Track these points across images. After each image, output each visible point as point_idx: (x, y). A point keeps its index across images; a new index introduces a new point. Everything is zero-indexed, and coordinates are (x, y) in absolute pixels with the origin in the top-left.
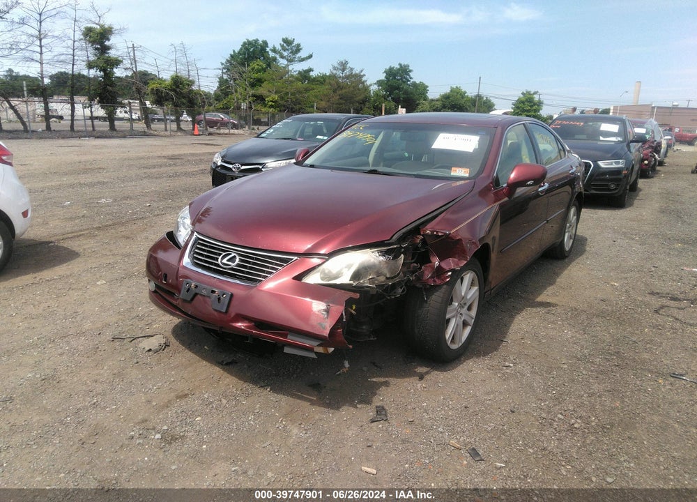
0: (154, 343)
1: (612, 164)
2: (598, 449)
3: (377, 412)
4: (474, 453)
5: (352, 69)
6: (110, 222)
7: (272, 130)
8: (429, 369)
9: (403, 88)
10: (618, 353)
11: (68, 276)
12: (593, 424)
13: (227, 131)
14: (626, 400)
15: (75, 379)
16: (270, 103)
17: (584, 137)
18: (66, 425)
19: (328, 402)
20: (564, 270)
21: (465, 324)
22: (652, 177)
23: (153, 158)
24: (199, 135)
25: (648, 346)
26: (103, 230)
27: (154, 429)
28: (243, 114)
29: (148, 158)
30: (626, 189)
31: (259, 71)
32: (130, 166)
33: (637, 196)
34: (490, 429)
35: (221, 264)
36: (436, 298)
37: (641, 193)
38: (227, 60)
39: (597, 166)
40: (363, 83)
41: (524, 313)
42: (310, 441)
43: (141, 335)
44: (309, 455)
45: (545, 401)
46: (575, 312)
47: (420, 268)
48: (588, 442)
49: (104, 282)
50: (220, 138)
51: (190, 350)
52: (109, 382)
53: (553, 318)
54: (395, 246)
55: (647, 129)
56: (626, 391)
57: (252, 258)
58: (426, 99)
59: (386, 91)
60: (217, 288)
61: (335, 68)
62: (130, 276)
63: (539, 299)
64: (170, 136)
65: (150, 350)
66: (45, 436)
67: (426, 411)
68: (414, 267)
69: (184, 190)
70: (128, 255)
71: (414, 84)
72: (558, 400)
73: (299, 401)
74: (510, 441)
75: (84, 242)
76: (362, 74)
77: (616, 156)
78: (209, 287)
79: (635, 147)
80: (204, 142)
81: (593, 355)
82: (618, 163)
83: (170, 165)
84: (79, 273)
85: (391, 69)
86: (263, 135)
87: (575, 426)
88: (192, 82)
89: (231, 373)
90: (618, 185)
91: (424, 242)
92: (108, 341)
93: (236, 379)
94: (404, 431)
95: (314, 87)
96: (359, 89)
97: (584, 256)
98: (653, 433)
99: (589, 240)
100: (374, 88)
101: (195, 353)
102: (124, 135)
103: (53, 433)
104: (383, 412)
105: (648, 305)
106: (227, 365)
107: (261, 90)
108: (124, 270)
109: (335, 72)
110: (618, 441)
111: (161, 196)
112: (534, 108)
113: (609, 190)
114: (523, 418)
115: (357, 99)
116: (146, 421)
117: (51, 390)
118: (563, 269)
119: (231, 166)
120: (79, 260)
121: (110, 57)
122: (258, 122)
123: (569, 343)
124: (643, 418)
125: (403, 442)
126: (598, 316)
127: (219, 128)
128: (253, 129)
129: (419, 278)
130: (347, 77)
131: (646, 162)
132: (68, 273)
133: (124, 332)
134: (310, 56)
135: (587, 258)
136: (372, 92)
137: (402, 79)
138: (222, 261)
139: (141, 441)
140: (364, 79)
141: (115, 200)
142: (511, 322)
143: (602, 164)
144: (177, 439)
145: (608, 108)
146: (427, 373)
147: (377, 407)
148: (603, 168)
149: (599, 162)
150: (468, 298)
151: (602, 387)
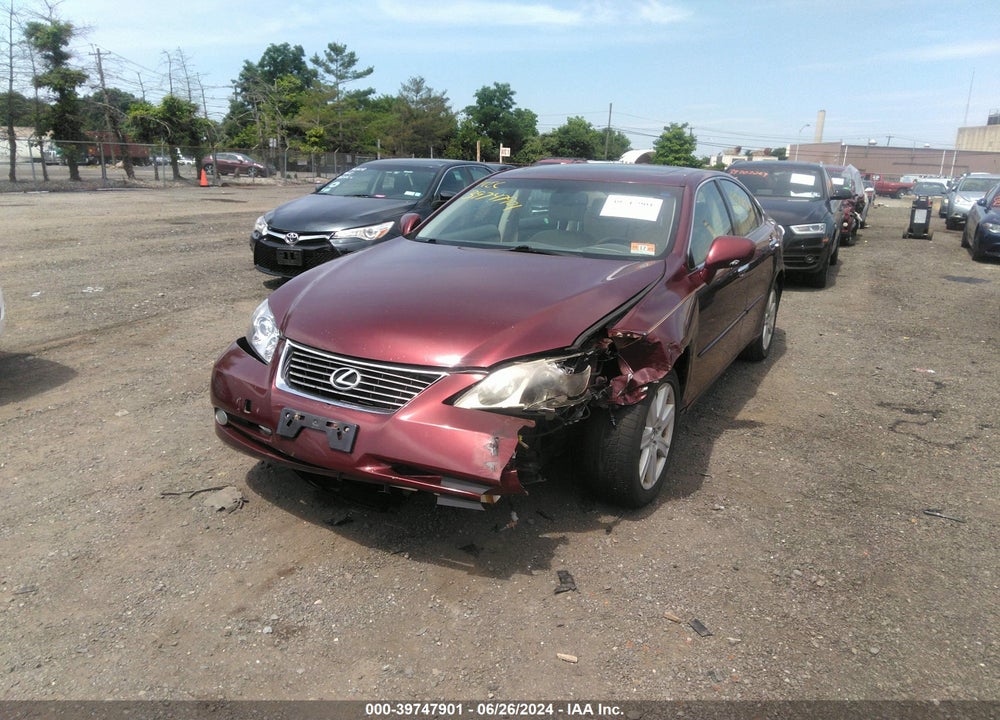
0: (227, 498)
1: (809, 230)
2: (852, 612)
3: (560, 579)
4: (698, 627)
5: (430, 90)
6: (110, 323)
7: (337, 183)
8: (617, 518)
9: (503, 118)
10: (853, 485)
11: (68, 406)
12: (840, 580)
13: (249, 180)
14: (876, 547)
15: (123, 556)
16: (313, 139)
17: (769, 192)
18: (129, 622)
19: (491, 569)
20: (764, 376)
21: (659, 455)
22: (853, 245)
23: (147, 222)
24: (208, 186)
25: (890, 474)
26: (102, 334)
27: (258, 619)
28: (272, 155)
29: (141, 222)
30: (826, 262)
31: (291, 90)
32: (117, 235)
33: (838, 271)
34: (711, 593)
35: (334, 385)
36: (628, 421)
37: (842, 267)
38: (242, 75)
39: (789, 233)
40: (446, 110)
41: (724, 437)
42: (479, 623)
43: (203, 488)
44: (483, 642)
45: (774, 553)
46: (789, 435)
47: (608, 383)
48: (838, 603)
49: (126, 412)
50: (241, 191)
51: (281, 506)
52: (175, 557)
53: (763, 442)
54: (579, 355)
55: (845, 178)
56: (874, 536)
57: (379, 375)
58: (535, 133)
59: (480, 122)
60: (334, 418)
61: (405, 88)
62: (164, 402)
63: (742, 416)
64: (165, 188)
65: (223, 509)
66: (102, 640)
67: (624, 575)
68: (600, 381)
69: (208, 271)
70: (152, 371)
71: (519, 113)
72: (790, 550)
73: (451, 570)
74: (740, 608)
75: (79, 352)
76: (444, 97)
77: (813, 219)
78: (321, 418)
79: (835, 205)
80: (218, 197)
81: (822, 489)
82: (817, 228)
83: (177, 233)
84: (84, 400)
85: (485, 90)
86: (325, 190)
87: (819, 583)
88: (196, 108)
89: (346, 535)
90: (817, 258)
91: (612, 347)
92: (156, 498)
93: (357, 544)
94: (601, 604)
95: (377, 115)
96: (441, 120)
97: (786, 356)
98: (916, 588)
99: (788, 334)
100: (462, 118)
101: (289, 510)
102: (93, 189)
103: (112, 635)
104: (569, 580)
105: (879, 420)
106: (340, 525)
107: (298, 120)
108: (151, 393)
109: (405, 93)
110: (874, 601)
111: (176, 281)
112: (685, 147)
113: (806, 264)
114: (750, 577)
115: (438, 133)
116: (243, 609)
117: (90, 573)
118: (762, 374)
119: (282, 236)
120: (78, 380)
121: (68, 69)
122: (293, 167)
123: (790, 475)
124: (901, 569)
125: (604, 617)
126: (819, 437)
127: (238, 176)
128: (289, 177)
129: (607, 396)
130: (424, 102)
131: (846, 224)
132: (68, 400)
133: (176, 485)
134: (370, 71)
135: (791, 358)
136: (459, 124)
137: (500, 105)
138: (336, 380)
139: (244, 638)
140: (447, 104)
141: (108, 288)
142: (710, 450)
143: (796, 229)
144: (294, 631)
145: (782, 147)
146: (615, 523)
147: (559, 572)
148: (799, 235)
149: (793, 227)
150: (663, 419)
151: (841, 531)
